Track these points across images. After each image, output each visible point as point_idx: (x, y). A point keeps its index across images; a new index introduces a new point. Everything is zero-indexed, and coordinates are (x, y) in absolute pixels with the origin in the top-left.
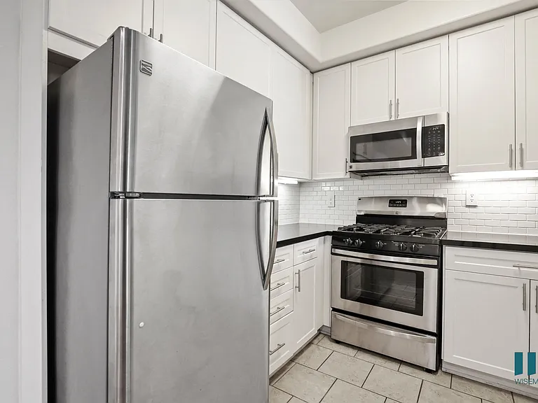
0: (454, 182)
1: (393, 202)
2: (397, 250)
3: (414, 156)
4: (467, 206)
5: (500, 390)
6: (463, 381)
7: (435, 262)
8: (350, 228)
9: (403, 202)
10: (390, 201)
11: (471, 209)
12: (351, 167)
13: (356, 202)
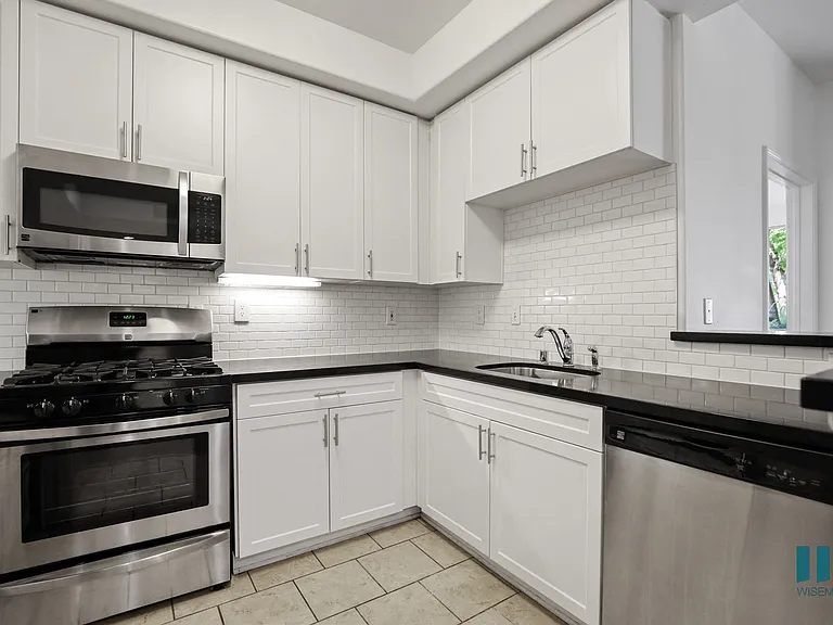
0: (222, 287)
1: (118, 318)
2: (162, 404)
3: (172, 236)
4: (236, 323)
5: (302, 556)
6: (263, 573)
7: (224, 412)
8: (18, 378)
9: (139, 318)
10: (112, 316)
11: (241, 327)
12: (25, 238)
13: (24, 318)
